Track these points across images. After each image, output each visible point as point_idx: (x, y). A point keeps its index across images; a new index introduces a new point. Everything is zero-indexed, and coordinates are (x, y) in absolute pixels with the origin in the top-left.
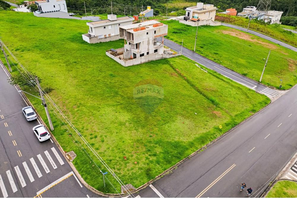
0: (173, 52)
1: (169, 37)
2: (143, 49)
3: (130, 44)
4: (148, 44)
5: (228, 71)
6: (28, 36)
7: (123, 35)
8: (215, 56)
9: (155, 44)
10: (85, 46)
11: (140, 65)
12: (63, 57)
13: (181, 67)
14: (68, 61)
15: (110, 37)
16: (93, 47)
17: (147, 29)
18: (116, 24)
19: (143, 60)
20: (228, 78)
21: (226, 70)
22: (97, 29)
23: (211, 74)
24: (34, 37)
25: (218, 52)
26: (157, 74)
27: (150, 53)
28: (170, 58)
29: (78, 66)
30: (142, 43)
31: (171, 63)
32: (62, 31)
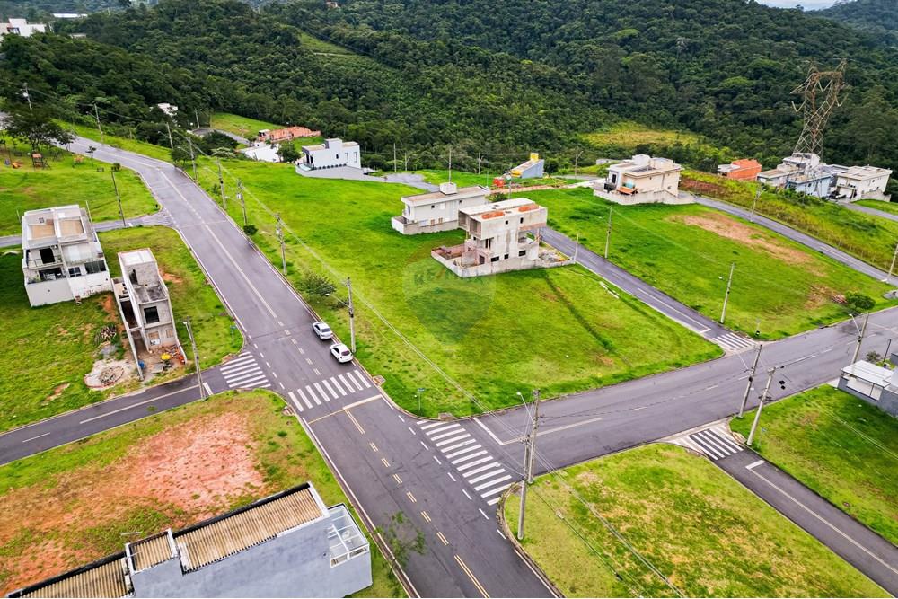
0: (560, 258)
1: (559, 227)
2: (497, 250)
3: (475, 239)
4: (508, 240)
5: (665, 299)
6: (298, 218)
7: (465, 223)
8: (646, 270)
9: (521, 240)
10: (395, 240)
11: (490, 276)
12: (361, 256)
13: (568, 286)
14: (368, 263)
15: (441, 223)
16: (408, 241)
17: (507, 215)
18: (455, 201)
19: (497, 268)
20: (658, 310)
21: (661, 298)
22: (419, 210)
23: (624, 301)
24: (308, 219)
25: (654, 262)
26: (517, 294)
27: (511, 256)
28: (551, 268)
29: (385, 273)
30: (495, 239)
31: (550, 277)
32: (354, 208)
